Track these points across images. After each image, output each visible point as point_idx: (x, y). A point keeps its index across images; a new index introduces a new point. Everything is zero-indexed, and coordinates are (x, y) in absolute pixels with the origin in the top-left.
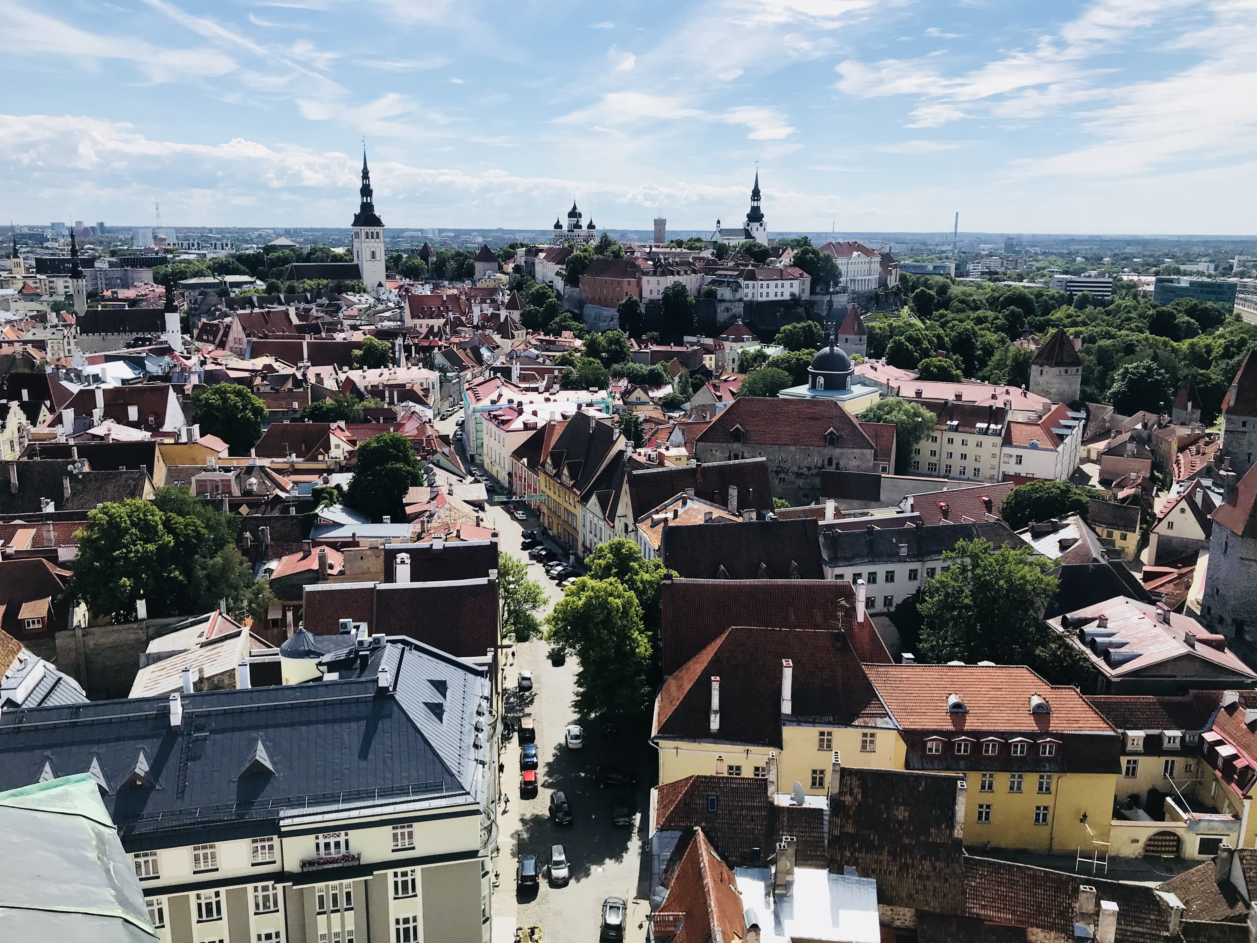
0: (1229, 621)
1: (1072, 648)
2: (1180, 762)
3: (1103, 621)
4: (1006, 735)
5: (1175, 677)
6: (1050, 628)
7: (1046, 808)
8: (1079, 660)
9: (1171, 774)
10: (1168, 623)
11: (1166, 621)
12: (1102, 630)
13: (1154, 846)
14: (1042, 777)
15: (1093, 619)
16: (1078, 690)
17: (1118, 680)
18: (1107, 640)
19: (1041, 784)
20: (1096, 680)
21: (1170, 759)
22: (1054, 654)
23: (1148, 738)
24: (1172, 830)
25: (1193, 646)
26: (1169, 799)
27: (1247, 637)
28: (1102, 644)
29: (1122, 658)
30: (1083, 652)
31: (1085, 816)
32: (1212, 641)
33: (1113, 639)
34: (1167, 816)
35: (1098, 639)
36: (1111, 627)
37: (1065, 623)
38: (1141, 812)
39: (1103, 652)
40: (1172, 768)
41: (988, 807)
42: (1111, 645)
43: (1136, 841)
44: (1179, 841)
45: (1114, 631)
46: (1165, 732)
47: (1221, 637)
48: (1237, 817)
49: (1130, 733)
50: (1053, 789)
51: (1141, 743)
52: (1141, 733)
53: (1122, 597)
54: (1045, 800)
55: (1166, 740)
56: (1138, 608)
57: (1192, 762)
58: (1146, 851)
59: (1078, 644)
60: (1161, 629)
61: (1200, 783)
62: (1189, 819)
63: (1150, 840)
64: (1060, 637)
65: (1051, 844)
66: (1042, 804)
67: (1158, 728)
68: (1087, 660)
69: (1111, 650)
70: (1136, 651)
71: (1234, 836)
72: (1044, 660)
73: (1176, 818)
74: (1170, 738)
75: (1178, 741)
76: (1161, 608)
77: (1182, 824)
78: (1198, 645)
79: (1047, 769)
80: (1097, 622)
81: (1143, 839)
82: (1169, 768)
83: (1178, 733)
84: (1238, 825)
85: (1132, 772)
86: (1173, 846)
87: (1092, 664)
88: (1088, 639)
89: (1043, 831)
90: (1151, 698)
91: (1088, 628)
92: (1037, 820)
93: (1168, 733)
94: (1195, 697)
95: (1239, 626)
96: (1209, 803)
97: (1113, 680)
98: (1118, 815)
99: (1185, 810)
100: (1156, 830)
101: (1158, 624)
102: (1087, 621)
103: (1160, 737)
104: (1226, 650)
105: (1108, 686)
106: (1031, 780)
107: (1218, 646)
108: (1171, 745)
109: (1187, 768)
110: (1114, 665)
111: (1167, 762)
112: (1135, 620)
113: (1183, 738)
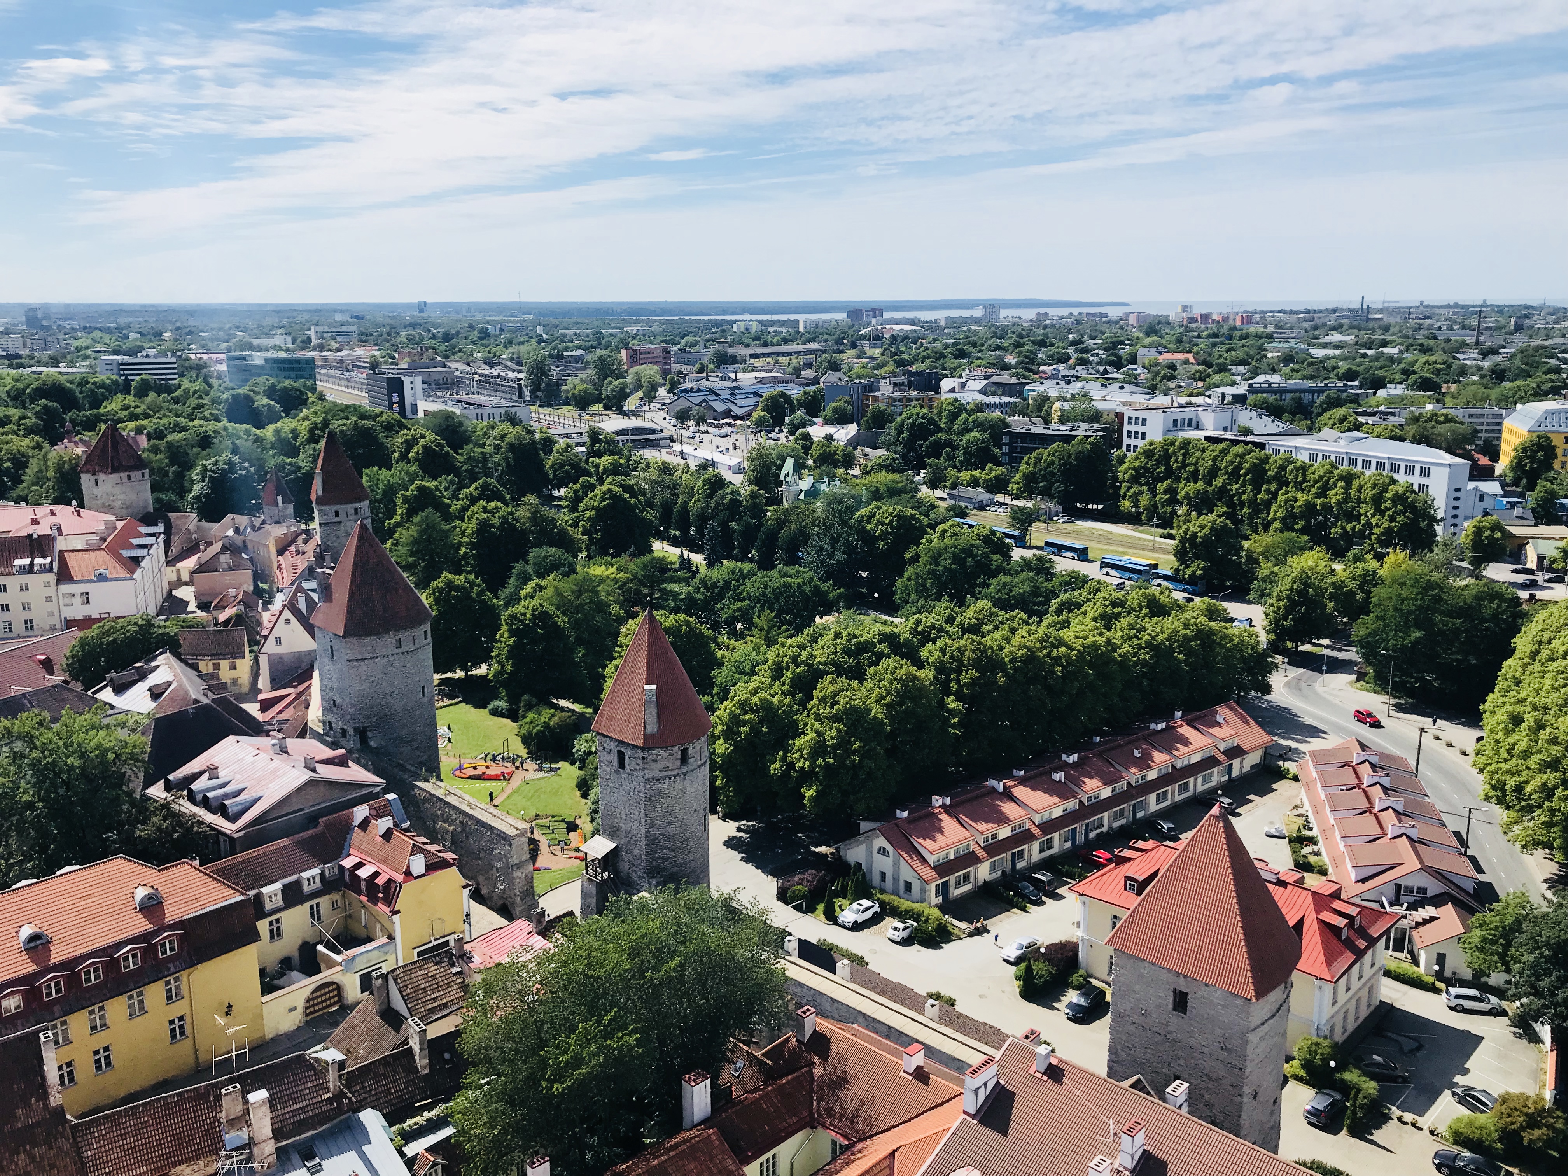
0: (351, 731)
1: (180, 815)
2: (325, 902)
3: (212, 771)
4: (109, 950)
5: (302, 810)
6: (150, 799)
7: (181, 1019)
8: (192, 826)
9: (319, 919)
10: (286, 752)
11: (284, 751)
12: (215, 782)
13: (314, 1006)
14: (168, 983)
15: (201, 773)
16: (196, 863)
17: (241, 834)
18: (221, 792)
19: (169, 991)
20: (217, 842)
21: (314, 902)
22: (159, 829)
23: (286, 889)
24: (328, 980)
25: (314, 770)
26: (320, 948)
27: (372, 743)
28: (216, 798)
29: (240, 807)
30: (195, 815)
31: (230, 1007)
32: (334, 758)
33: (228, 789)
34: (323, 966)
35: (210, 795)
36: (224, 775)
37: (168, 787)
38: (295, 974)
39: (221, 809)
40: (318, 912)
41: (106, 1049)
42: (227, 796)
43: (292, 1009)
44: (339, 988)
45: (227, 780)
46: (303, 874)
47: (342, 751)
48: (391, 937)
49: (265, 890)
50: (184, 991)
51: (280, 897)
52: (277, 886)
53: (231, 737)
54: (179, 1008)
55: (305, 883)
56: (252, 745)
57: (336, 896)
58: (307, 1015)
59: (186, 807)
60: (279, 761)
61: (350, 916)
62: (344, 960)
63: (308, 1001)
64: (166, 806)
65: (197, 1058)
66: (174, 1016)
67: (294, 874)
68: (201, 823)
69: (226, 802)
70: (256, 795)
71: (391, 958)
72: (149, 841)
73: (331, 964)
74: (309, 880)
75: (318, 880)
76: (274, 738)
77: (339, 968)
78: (320, 768)
79: (172, 970)
80: (207, 775)
81: (300, 1004)
82: (315, 913)
83: (316, 871)
84: (392, 946)
85: (276, 933)
86: (334, 997)
87: (209, 826)
88: (199, 797)
89: (184, 1047)
90: (284, 842)
91: (195, 786)
92: (174, 1037)
93: (305, 875)
94: (327, 825)
95: (362, 734)
96: (363, 934)
97: (236, 836)
98: (268, 988)
99: (338, 952)
100: (312, 987)
101: (275, 757)
102: (195, 777)
103: (298, 883)
104: (350, 763)
105: (233, 845)
106: (155, 993)
107: (341, 762)
108: (313, 887)
109: (334, 904)
110: (233, 819)
111: (312, 907)
112: (249, 759)
113: (322, 875)
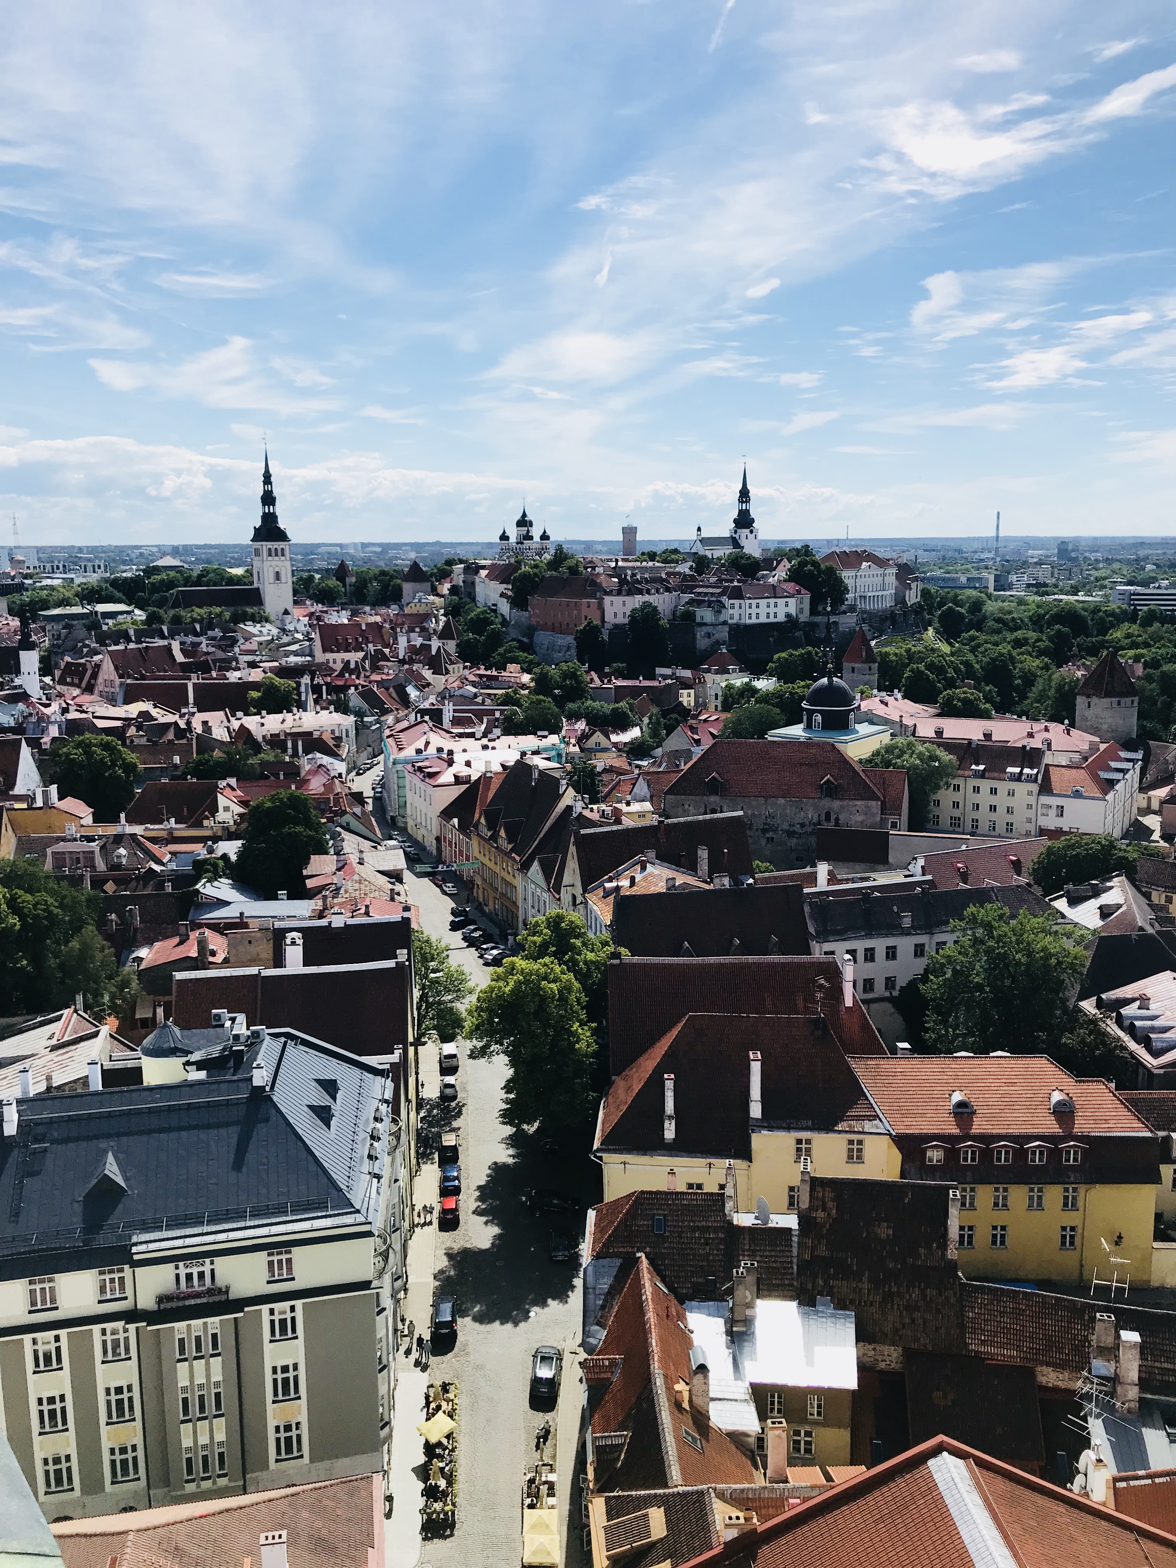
1: (1105, 1034)
3: (1144, 1001)
4: (1021, 1139)
6: (1081, 1011)
7: (1073, 1229)
8: (1115, 1049)
12: (1144, 1012)
14: (1066, 1190)
15: (1133, 1000)
16: (1113, 1085)
17: (1162, 1071)
18: (1148, 1023)
19: (1066, 1198)
20: (1136, 1072)
22: (1083, 1041)
28: (1143, 1028)
29: (1164, 1045)
30: (1119, 1038)
31: (1120, 1237)
33: (1156, 1023)
35: (1138, 1023)
36: (1155, 1008)
37: (1100, 1004)
39: (1144, 1040)
41: (1003, 1228)
42: (1153, 1029)
45: (1157, 1013)
50: (1080, 1204)
53: (1168, 972)
54: (1072, 1218)
59: (1113, 1029)
64: (1094, 1022)
65: (1080, 1272)
66: (1068, 1223)
68: (1124, 1048)
69: (1152, 1036)
72: (1072, 1049)
79: (1072, 1179)
80: (1138, 1003)
87: (1131, 1054)
88: (1127, 1023)
89: (1070, 1258)
91: (1125, 1011)
92: (1063, 1243)
97: (1156, 1071)
98: (1161, 1235)
102: (1127, 1002)
105: (1151, 1079)
106: (1053, 1194)
110: (1156, 1054)
